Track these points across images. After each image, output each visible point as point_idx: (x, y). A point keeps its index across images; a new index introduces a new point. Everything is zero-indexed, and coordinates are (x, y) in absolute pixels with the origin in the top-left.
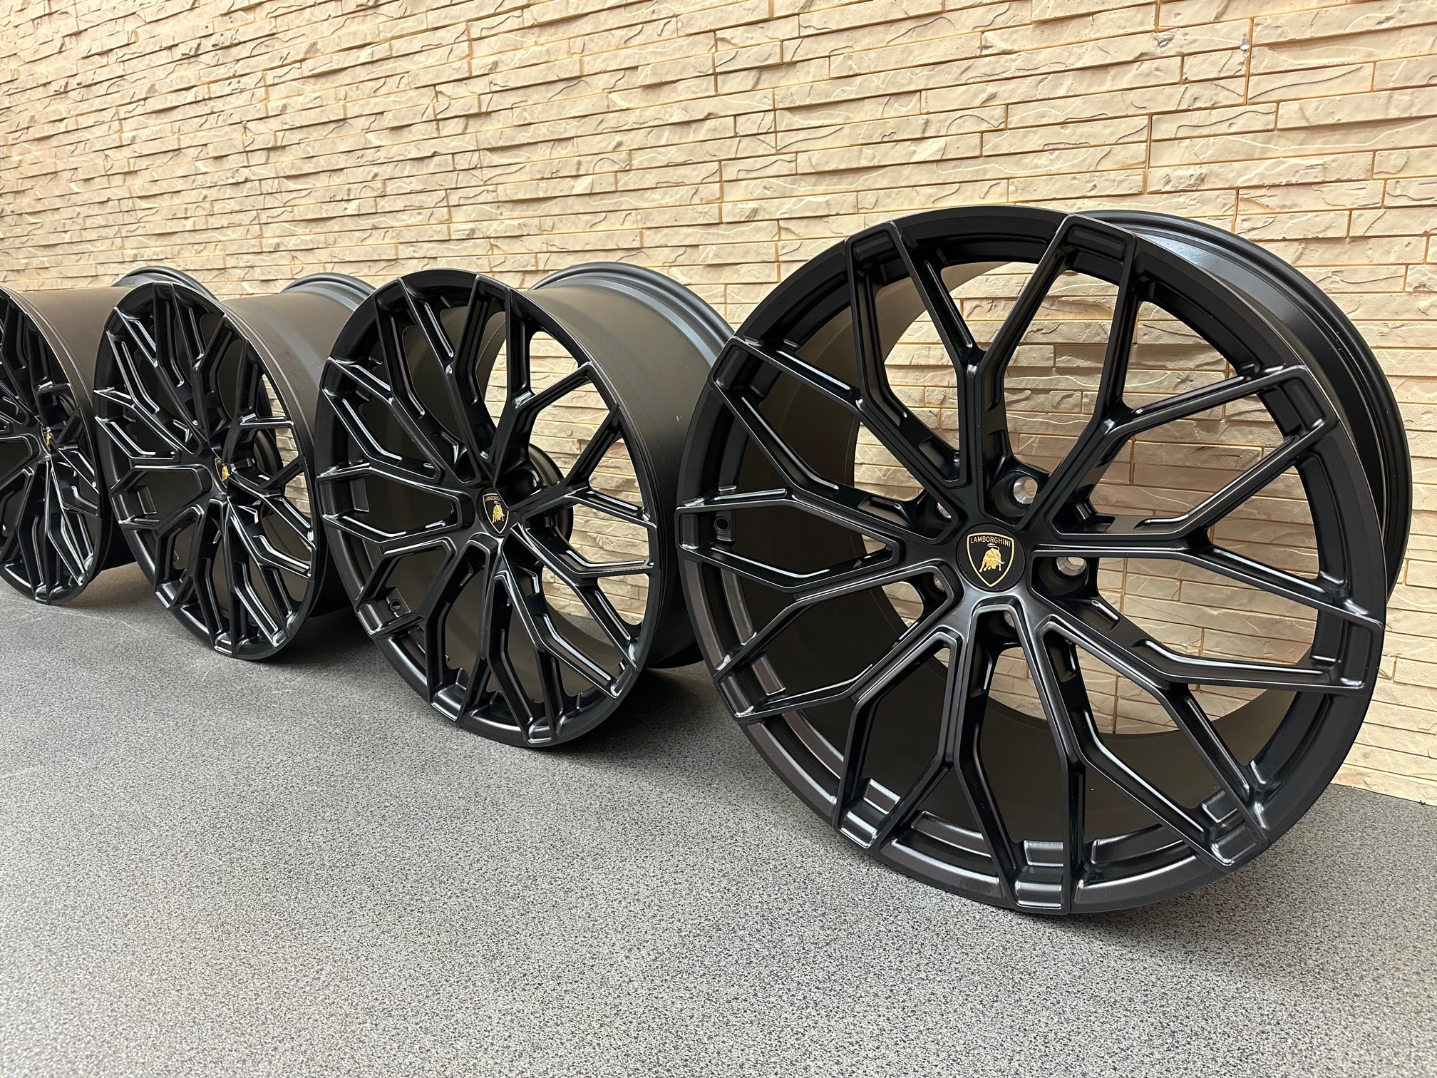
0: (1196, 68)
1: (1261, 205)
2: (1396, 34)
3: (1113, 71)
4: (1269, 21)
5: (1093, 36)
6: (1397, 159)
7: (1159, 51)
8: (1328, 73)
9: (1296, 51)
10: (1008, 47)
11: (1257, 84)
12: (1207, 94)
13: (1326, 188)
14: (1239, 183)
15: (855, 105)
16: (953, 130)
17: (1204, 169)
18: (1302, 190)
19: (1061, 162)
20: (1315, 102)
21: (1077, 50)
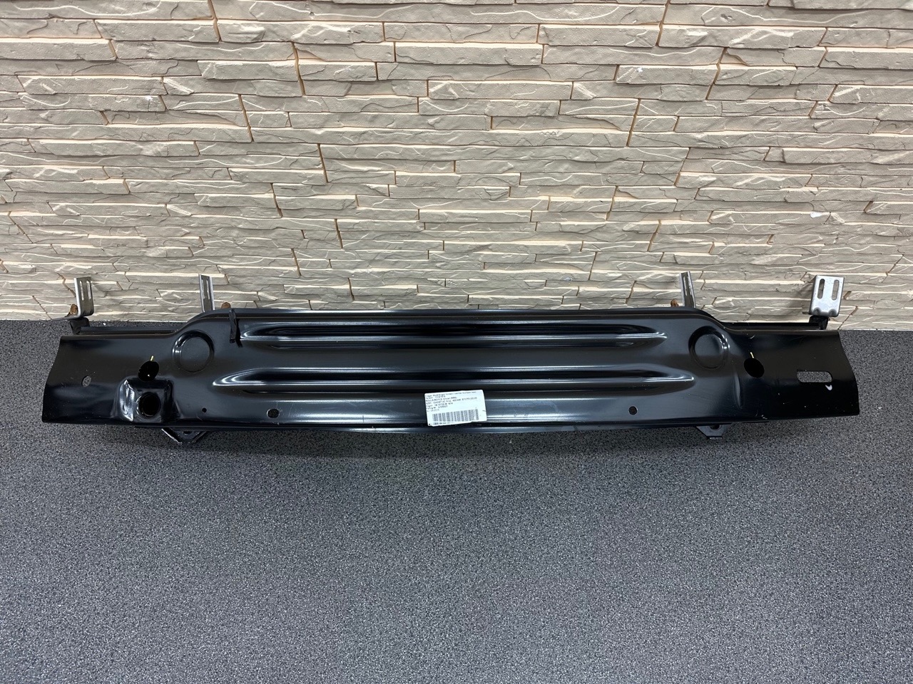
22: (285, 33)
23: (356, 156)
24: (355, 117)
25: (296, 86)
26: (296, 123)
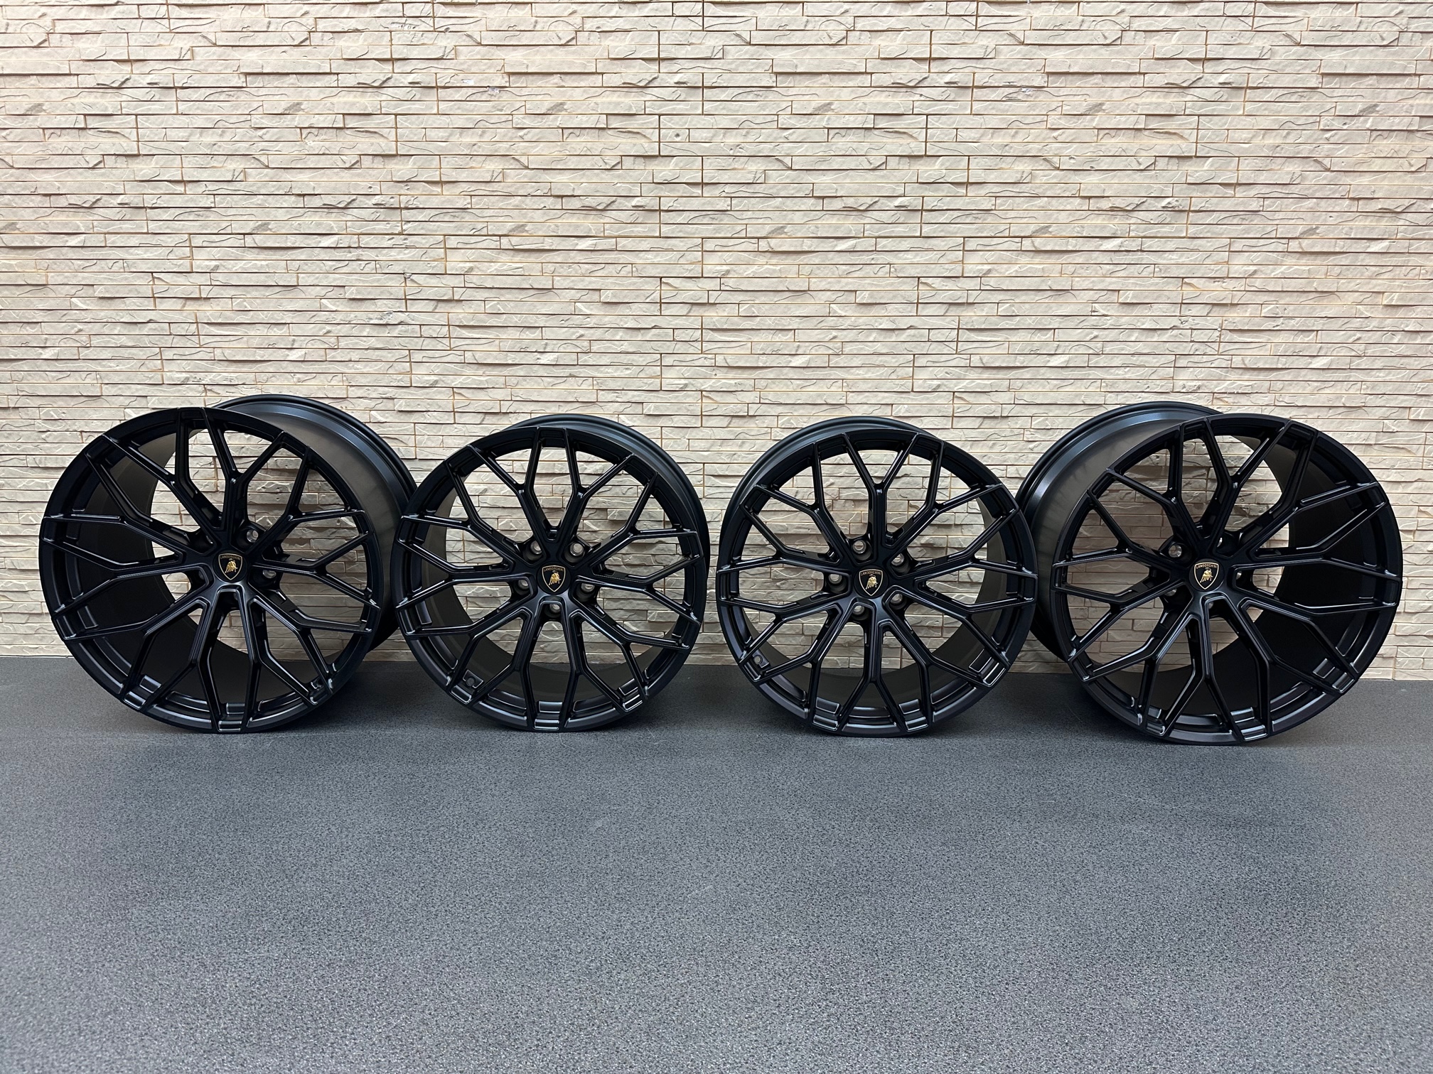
0: (1198, 336)
1: (1223, 401)
2: (1279, 332)
3: (1159, 332)
4: (1231, 320)
5: (1149, 314)
6: (1279, 385)
7: (1181, 326)
8: (1253, 345)
9: (1240, 334)
10: (1106, 313)
11: (1224, 346)
12: (1202, 348)
13: (1252, 396)
14: (1216, 391)
15: (1012, 331)
16: (1072, 352)
17: (1199, 383)
18: (1242, 396)
19: (1131, 374)
20: (1249, 358)
21: (1142, 319)
22: (699, 385)
23: (727, 473)
24: (731, 442)
25: (697, 420)
26: (693, 447)
